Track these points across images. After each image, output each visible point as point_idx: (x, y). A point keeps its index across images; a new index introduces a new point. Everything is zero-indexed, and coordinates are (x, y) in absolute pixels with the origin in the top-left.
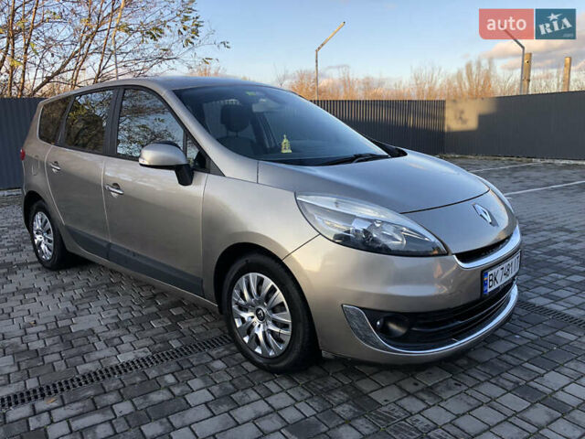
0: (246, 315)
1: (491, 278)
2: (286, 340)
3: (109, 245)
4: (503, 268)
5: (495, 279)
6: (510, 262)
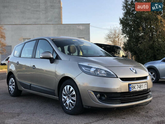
0: (65, 97)
1: (132, 87)
2: (74, 105)
3: (31, 84)
4: (138, 85)
5: (134, 87)
6: (141, 84)
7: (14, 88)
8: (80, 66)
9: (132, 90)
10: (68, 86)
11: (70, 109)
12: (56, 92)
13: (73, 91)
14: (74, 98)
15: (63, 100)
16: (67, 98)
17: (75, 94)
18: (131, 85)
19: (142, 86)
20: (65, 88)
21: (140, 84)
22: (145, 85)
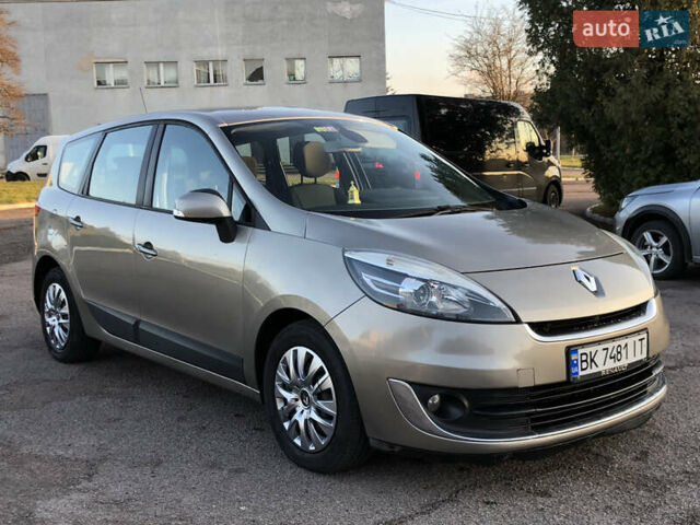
0: (289, 396)
1: (584, 358)
2: (330, 434)
3: (138, 322)
4: (607, 349)
5: (592, 360)
6: (622, 342)
7: (68, 327)
8: (353, 269)
9: (581, 373)
10: (302, 351)
11: (312, 448)
12: (249, 367)
13: (324, 373)
14: (329, 407)
15: (280, 405)
16: (297, 400)
17: (330, 389)
18: (576, 351)
19: (623, 352)
20: (289, 354)
21: (616, 344)
22: (638, 343)
